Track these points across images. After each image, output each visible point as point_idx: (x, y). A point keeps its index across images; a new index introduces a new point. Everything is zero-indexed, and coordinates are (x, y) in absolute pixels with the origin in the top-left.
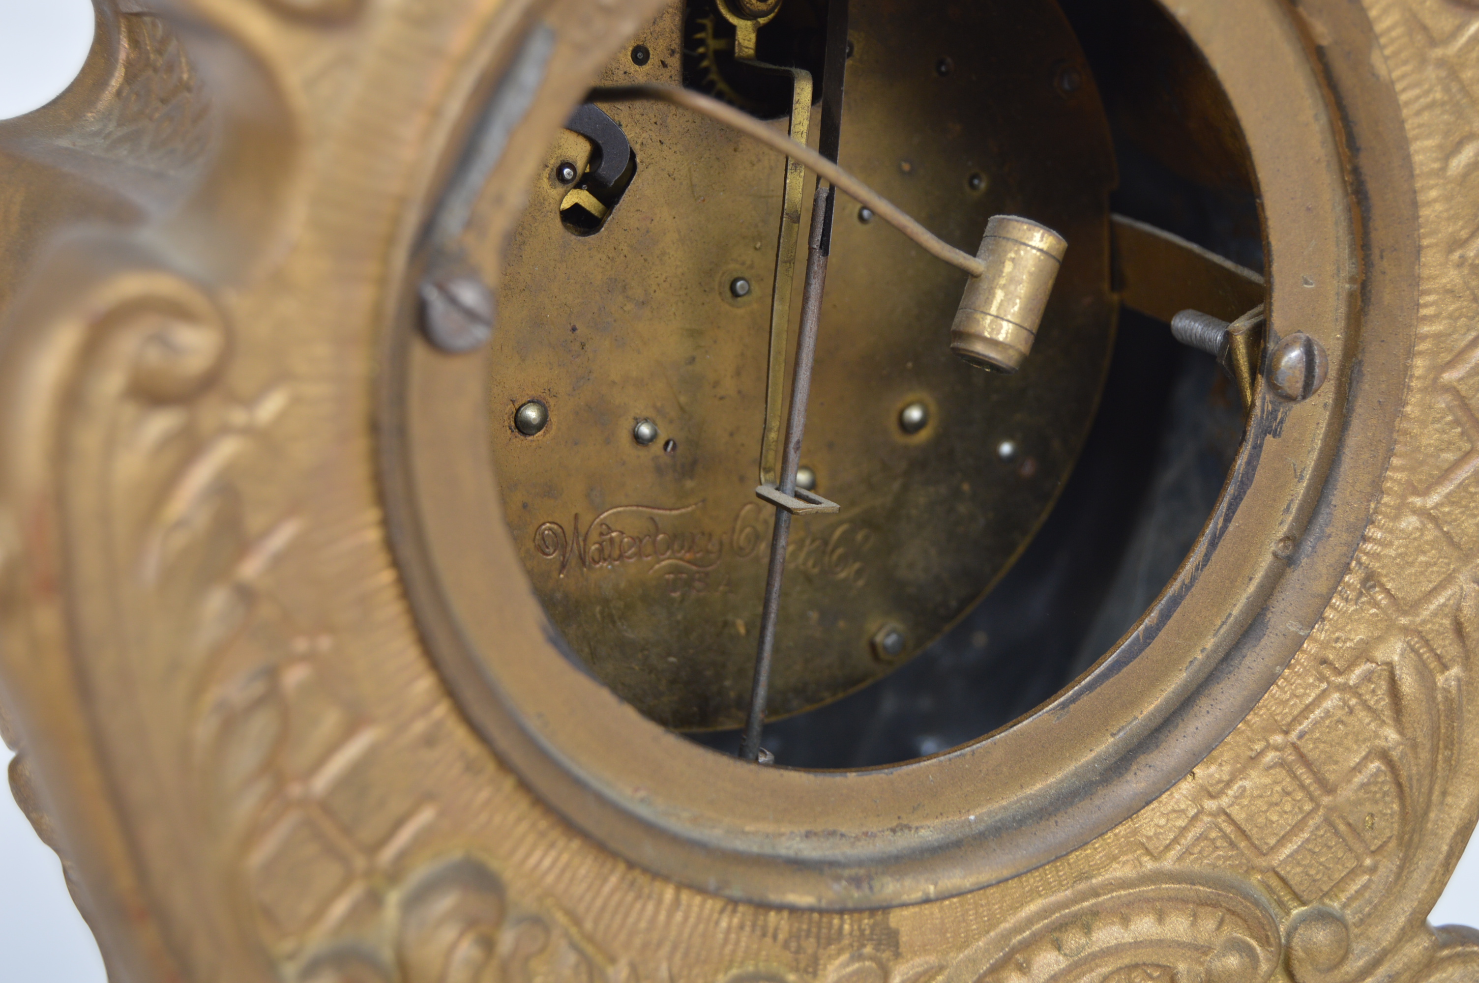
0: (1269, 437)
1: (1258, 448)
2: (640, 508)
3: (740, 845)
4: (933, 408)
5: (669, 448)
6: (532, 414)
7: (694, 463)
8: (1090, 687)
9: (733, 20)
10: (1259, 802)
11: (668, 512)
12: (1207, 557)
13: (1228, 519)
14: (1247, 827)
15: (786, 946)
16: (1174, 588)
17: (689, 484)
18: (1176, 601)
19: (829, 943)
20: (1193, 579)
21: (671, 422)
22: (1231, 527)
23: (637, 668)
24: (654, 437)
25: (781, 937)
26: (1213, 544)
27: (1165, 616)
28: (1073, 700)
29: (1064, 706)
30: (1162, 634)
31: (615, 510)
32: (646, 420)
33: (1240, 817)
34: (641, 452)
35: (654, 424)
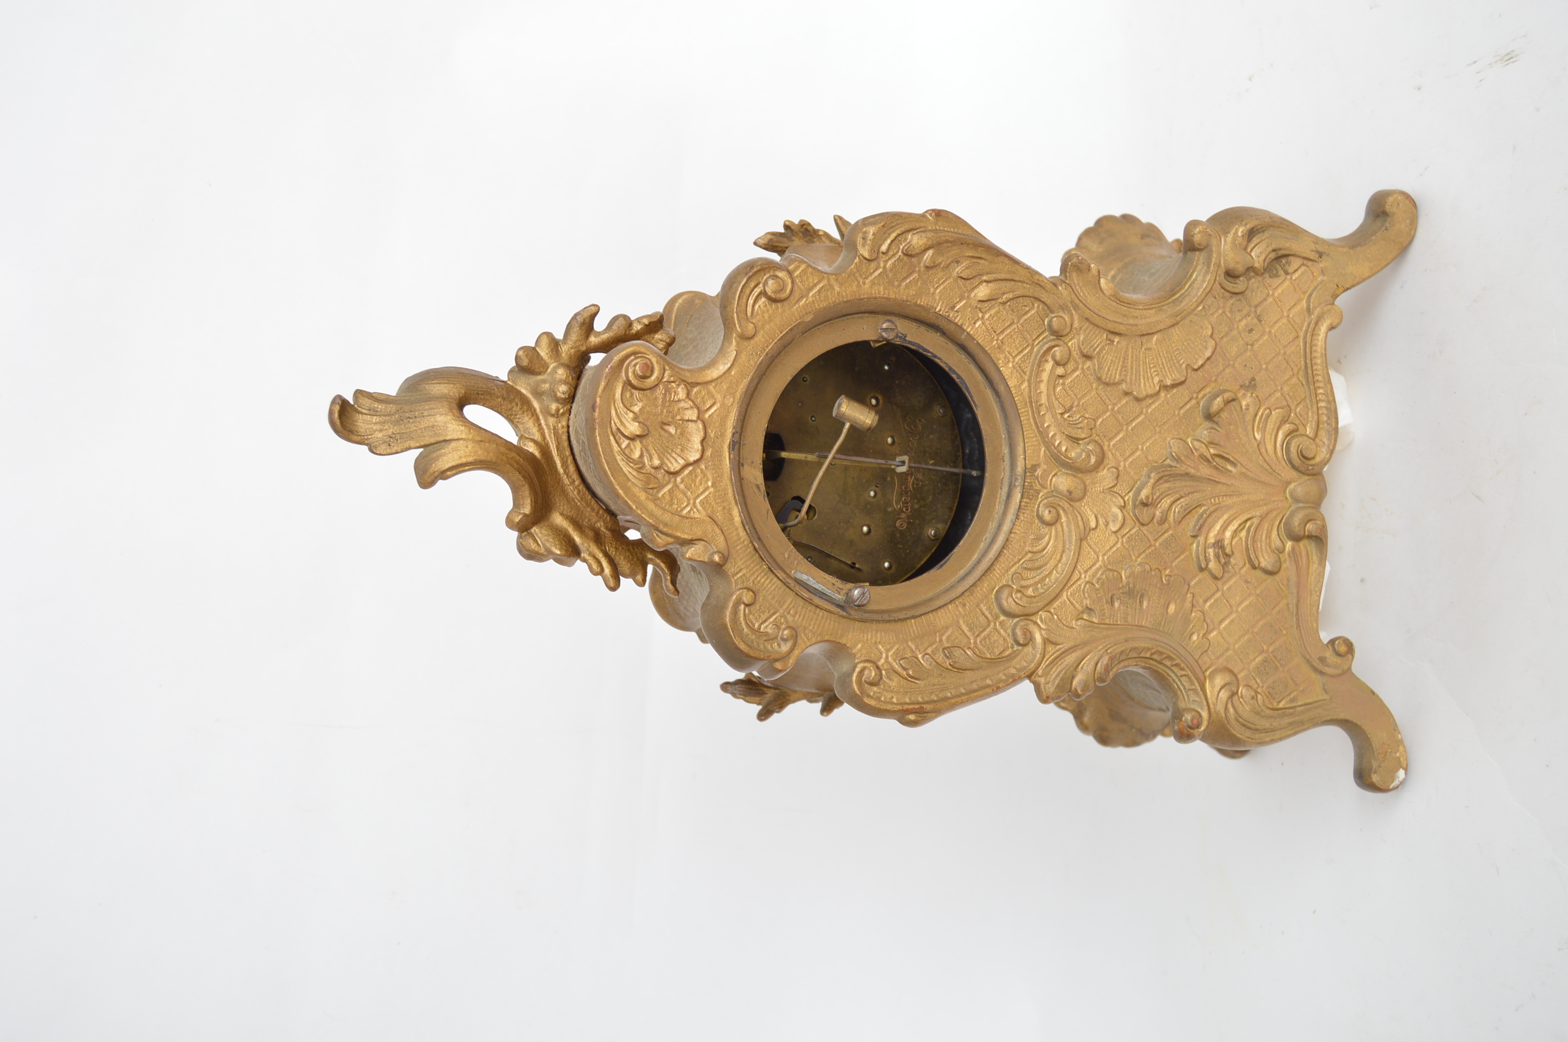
0: (907, 338)
1: (910, 342)
2: (894, 495)
3: (1001, 512)
4: (872, 395)
5: (878, 486)
6: (865, 529)
8: (972, 397)
10: (1013, 345)
11: (896, 486)
12: (939, 359)
13: (929, 352)
14: (1020, 350)
15: (1030, 499)
16: (946, 369)
17: (889, 479)
18: (950, 368)
19: (1032, 486)
20: (945, 363)
21: (870, 485)
22: (931, 350)
24: (875, 491)
25: (1028, 501)
26: (935, 356)
27: (954, 372)
28: (974, 403)
29: (976, 406)
30: (959, 373)
31: (894, 503)
32: (869, 493)
33: (1016, 352)
34: (879, 495)
35: (871, 490)
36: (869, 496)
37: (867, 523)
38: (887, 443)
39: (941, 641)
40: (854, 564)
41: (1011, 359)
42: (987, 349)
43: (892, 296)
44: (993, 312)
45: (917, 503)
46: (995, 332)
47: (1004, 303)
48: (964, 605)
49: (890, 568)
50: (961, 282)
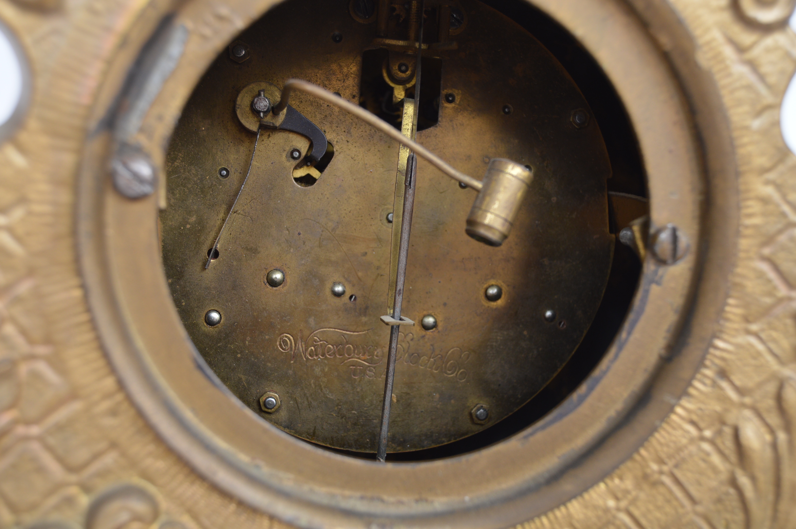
0: (654, 286)
1: (647, 292)
2: (336, 330)
4: (505, 288)
5: (352, 300)
6: (278, 276)
7: (367, 308)
8: (543, 428)
9: (392, 85)
10: (651, 506)
11: (352, 333)
12: (616, 356)
13: (629, 333)
14: (641, 520)
16: (596, 373)
17: (364, 319)
20: (608, 368)
21: (354, 286)
23: (334, 415)
24: (343, 293)
27: (591, 389)
28: (531, 434)
29: (526, 437)
31: (322, 330)
32: (339, 283)
33: (636, 513)
34: (336, 300)
35: (344, 286)
36: (335, 284)
37: (288, 279)
38: (425, 316)
39: (32, 357)
40: (216, 255)
41: (623, 504)
42: (643, 452)
43: (744, 243)
44: (716, 459)
45: (323, 370)
46: (676, 466)
47: (733, 482)
48: (113, 413)
49: (210, 322)
50: (771, 388)
